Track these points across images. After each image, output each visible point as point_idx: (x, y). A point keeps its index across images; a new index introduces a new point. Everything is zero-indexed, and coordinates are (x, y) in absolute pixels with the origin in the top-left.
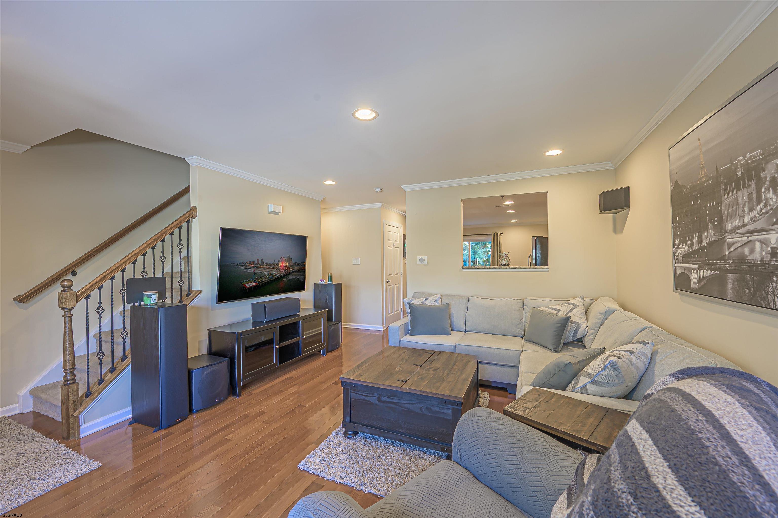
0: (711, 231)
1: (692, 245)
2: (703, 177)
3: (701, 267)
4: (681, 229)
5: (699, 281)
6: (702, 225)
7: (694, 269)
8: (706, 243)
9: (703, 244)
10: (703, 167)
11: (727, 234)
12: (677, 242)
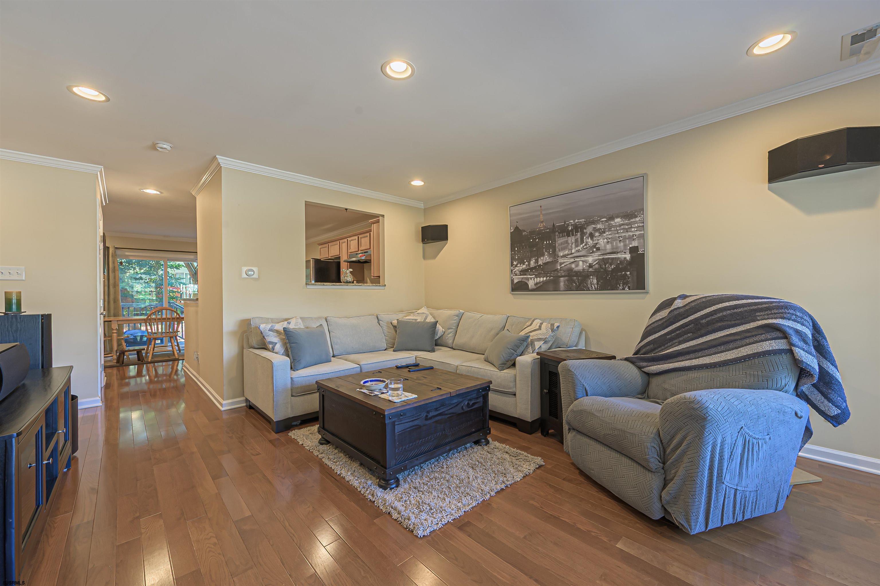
0: (546, 257)
1: (529, 264)
2: (541, 227)
3: (537, 276)
4: (519, 255)
5: (536, 284)
6: (539, 253)
7: (531, 278)
8: (542, 263)
9: (539, 263)
10: (542, 222)
11: (559, 258)
12: (515, 263)
